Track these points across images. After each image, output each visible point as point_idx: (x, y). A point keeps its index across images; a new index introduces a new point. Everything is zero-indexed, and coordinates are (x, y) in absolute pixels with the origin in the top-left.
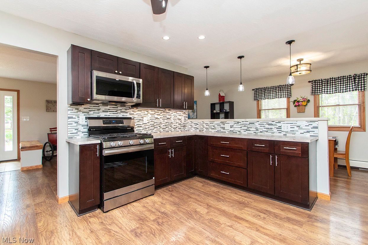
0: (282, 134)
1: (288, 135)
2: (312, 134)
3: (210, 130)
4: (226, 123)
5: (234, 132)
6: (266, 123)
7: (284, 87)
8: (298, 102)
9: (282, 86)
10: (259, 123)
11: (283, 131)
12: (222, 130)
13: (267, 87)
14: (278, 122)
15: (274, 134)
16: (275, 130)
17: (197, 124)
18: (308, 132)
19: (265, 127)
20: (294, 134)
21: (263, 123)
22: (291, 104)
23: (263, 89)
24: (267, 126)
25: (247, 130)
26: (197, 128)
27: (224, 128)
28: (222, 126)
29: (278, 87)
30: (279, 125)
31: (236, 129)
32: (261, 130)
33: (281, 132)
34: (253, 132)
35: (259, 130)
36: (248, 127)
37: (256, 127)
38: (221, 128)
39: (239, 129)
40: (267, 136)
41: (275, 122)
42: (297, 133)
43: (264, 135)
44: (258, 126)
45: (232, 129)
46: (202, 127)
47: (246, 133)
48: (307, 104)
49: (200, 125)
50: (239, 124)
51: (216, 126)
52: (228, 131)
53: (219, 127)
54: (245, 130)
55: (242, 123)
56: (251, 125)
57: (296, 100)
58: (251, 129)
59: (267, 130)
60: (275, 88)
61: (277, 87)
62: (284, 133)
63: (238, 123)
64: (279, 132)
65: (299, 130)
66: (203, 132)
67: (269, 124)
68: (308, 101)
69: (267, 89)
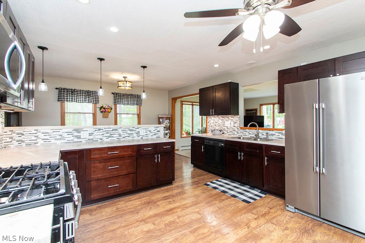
0: (140, 138)
1: (144, 138)
2: (157, 136)
3: (53, 141)
4: (83, 130)
5: (94, 140)
6: (128, 129)
7: (93, 93)
8: (104, 108)
9: (91, 92)
10: (122, 129)
11: (141, 136)
12: (76, 140)
13: (75, 90)
14: (137, 128)
15: (134, 139)
16: (135, 135)
17: (23, 135)
18: (155, 134)
19: (127, 133)
20: (147, 137)
21: (126, 130)
22: (98, 110)
23: (70, 91)
24: (129, 132)
25: (109, 137)
26: (23, 141)
27: (79, 137)
28: (76, 134)
29: (87, 92)
30: (138, 130)
31: (97, 137)
32: (124, 136)
33: (139, 136)
34: (116, 138)
35: (122, 136)
36: (111, 134)
37: (119, 133)
38: (74, 137)
39: (101, 137)
40: (129, 141)
41: (135, 128)
42: (149, 136)
43: (126, 140)
44: (121, 132)
45: (91, 137)
46: (35, 138)
47: (109, 140)
48: (111, 111)
49: (30, 135)
50: (101, 131)
51: (65, 135)
52: (85, 139)
53: (71, 136)
54: (108, 137)
55: (104, 130)
56: (114, 131)
57: (102, 107)
58: (114, 136)
59: (129, 135)
60: (84, 92)
61: (85, 92)
62: (141, 137)
63: (99, 130)
64: (138, 136)
65: (150, 134)
66: (37, 146)
67: (131, 130)
68: (111, 109)
69: (75, 91)
